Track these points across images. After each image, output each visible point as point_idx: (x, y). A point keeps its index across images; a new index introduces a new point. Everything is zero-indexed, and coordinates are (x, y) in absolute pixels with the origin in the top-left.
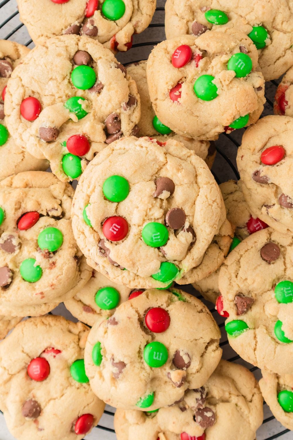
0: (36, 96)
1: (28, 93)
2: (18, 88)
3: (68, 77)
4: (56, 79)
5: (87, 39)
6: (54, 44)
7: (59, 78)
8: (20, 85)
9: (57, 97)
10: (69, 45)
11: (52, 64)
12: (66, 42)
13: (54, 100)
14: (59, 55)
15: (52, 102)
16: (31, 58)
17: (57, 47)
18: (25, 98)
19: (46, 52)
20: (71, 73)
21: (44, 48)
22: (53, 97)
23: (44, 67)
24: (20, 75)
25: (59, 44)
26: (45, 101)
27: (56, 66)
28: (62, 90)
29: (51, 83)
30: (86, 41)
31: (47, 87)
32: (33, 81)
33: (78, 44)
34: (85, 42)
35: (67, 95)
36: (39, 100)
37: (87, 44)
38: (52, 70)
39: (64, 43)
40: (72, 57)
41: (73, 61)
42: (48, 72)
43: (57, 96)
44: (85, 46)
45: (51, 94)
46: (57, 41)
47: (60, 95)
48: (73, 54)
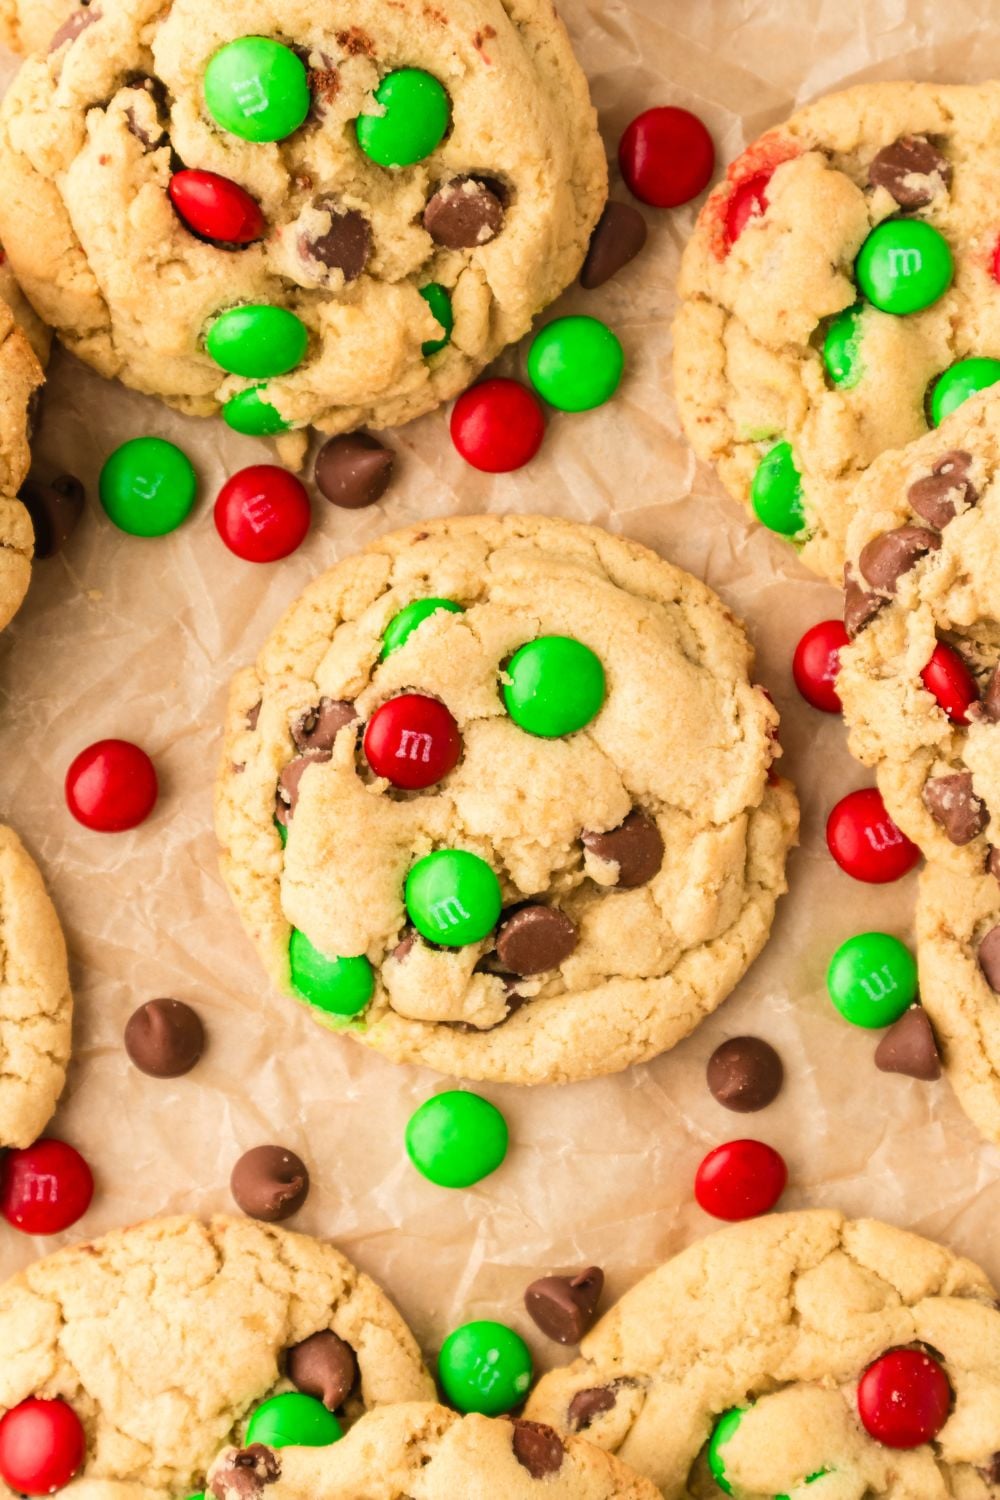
0: (82, 1407)
1: (63, 1384)
2: (33, 1346)
3: (238, 1414)
4: (193, 1401)
5: (378, 1304)
6: (252, 1261)
7: (207, 1404)
8: (49, 1341)
9: (158, 1462)
10: (304, 1295)
11: (212, 1342)
12: (302, 1278)
13: (144, 1467)
14: (254, 1322)
15: (131, 1469)
16: (141, 1261)
17: (261, 1280)
18: (38, 1396)
19: (210, 1279)
20: (256, 1403)
21: (210, 1254)
22: (147, 1456)
23: (176, 1334)
24: (64, 1297)
25: (273, 1271)
26: (109, 1452)
27: (222, 1360)
28: (195, 1449)
29: (167, 1402)
30: (372, 1312)
31: (146, 1407)
32: (106, 1363)
33: (334, 1306)
34: (368, 1315)
35: (200, 1475)
36: (87, 1427)
37: (369, 1327)
38: (197, 1360)
39: (292, 1279)
40: (292, 1344)
41: (288, 1359)
42: (180, 1362)
43: (162, 1457)
44: (360, 1329)
45: (145, 1438)
46: (266, 1250)
47: (174, 1464)
48: (298, 1337)
